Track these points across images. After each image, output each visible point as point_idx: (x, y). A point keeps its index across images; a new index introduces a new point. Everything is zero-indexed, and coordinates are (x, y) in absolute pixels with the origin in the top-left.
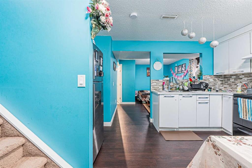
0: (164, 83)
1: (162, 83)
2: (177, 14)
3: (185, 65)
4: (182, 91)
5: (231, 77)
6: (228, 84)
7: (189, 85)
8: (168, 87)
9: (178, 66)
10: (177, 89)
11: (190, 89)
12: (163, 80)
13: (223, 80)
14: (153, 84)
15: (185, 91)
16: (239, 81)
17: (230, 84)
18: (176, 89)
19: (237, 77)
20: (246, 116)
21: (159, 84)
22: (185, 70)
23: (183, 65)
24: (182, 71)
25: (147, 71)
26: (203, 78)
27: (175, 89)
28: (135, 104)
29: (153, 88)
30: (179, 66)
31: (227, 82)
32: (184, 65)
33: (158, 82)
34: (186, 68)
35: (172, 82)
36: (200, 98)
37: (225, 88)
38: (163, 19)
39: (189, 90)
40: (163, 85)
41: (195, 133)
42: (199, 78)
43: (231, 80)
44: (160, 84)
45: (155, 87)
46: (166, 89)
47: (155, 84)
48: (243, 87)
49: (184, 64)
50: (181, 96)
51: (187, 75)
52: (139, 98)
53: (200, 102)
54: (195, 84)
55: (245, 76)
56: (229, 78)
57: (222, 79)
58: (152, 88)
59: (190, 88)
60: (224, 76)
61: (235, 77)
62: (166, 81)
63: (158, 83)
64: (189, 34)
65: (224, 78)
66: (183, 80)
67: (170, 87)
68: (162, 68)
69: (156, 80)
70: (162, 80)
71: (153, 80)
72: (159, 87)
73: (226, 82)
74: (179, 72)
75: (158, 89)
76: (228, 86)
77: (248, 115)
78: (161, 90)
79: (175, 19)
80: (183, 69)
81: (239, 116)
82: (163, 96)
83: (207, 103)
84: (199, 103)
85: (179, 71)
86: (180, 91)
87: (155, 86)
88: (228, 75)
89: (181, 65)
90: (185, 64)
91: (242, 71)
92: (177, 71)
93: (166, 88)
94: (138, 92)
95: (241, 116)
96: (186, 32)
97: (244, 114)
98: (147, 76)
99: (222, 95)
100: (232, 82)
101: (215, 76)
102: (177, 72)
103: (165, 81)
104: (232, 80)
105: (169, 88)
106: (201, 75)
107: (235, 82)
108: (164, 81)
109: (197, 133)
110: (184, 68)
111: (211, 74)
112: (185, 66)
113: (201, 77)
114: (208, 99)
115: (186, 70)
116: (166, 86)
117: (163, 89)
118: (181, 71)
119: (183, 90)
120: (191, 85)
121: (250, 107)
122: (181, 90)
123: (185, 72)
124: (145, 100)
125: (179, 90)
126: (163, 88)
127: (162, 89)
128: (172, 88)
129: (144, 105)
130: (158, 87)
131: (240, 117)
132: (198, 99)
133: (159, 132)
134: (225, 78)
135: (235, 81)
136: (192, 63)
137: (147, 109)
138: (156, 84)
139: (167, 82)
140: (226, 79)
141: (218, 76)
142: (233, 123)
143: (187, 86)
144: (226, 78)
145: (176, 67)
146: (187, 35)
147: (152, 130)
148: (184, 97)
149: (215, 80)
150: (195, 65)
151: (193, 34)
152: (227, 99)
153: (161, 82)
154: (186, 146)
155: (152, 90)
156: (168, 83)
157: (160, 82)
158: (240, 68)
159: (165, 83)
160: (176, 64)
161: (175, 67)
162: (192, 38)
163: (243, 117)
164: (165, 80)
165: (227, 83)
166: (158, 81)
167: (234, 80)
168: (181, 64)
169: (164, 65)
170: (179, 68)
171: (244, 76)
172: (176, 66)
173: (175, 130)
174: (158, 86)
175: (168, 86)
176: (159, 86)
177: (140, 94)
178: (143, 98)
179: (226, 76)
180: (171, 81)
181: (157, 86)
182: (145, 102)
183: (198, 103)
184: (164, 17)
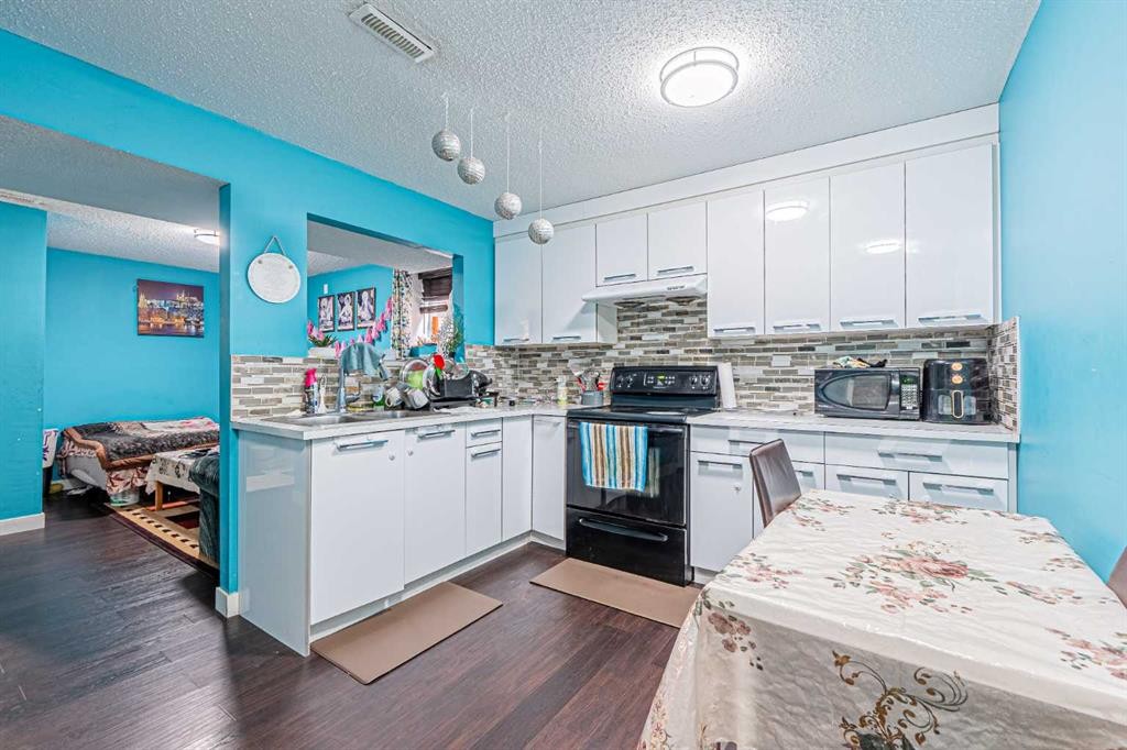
0: (309, 374)
1: (299, 378)
2: (436, 43)
3: (372, 295)
4: (399, 413)
5: (539, 356)
6: (531, 378)
7: (431, 383)
8: (331, 394)
9: (336, 293)
10: (378, 404)
11: (435, 401)
12: (307, 361)
13: (516, 366)
14: (245, 382)
15: (412, 409)
16: (561, 367)
17: (536, 378)
18: (372, 406)
19: (555, 353)
20: (603, 476)
21: (281, 380)
22: (372, 319)
23: (360, 293)
24: (355, 319)
25: (142, 297)
26: (467, 357)
27: (367, 405)
28: (42, 525)
29: (243, 407)
30: (344, 295)
31: (530, 372)
32: (365, 295)
33: (275, 370)
34: (375, 310)
35: (362, 368)
36: (475, 436)
37: (522, 390)
38: (363, 24)
39: (432, 404)
40: (307, 386)
41: (464, 586)
42: (452, 355)
43: (539, 365)
44: (288, 380)
45: (257, 396)
46: (321, 408)
47: (258, 380)
48: (571, 388)
49: (370, 289)
50: (414, 437)
51: (379, 339)
52: (70, 476)
53: (475, 451)
54: (453, 378)
55: (575, 354)
56: (535, 358)
57: (515, 362)
58: (235, 404)
59: (433, 398)
60: (520, 350)
61: (549, 355)
62: (322, 364)
63: (276, 375)
64: (461, 161)
65: (520, 356)
66: (397, 363)
67: (343, 394)
68: (298, 294)
69: (265, 360)
70: (300, 361)
71: (244, 360)
72: (283, 400)
73: (525, 372)
74: (340, 322)
75: (276, 411)
76: (531, 385)
77: (606, 472)
78: (298, 413)
79: (418, 60)
80: (365, 314)
81: (583, 481)
82: (331, 446)
83: (495, 451)
84: (475, 456)
85: (344, 319)
86: (389, 413)
87: (256, 391)
88: (531, 349)
89: (351, 294)
90: (372, 292)
91: (578, 337)
92: (333, 319)
93: (322, 402)
94: (64, 436)
95: (591, 480)
96: (453, 144)
97: (597, 470)
98: (141, 334)
99: (533, 416)
100: (544, 372)
101: (498, 348)
102: (330, 323)
103: (316, 366)
104: (542, 366)
105: (342, 400)
106: (459, 345)
107: (550, 372)
108: (310, 366)
109: (472, 581)
110: (366, 309)
111: (488, 341)
112: (373, 301)
113: (458, 350)
114: (498, 438)
115: (378, 317)
116: (323, 390)
117: (308, 407)
118: (353, 322)
119: (405, 407)
120: (439, 384)
121: (611, 446)
122: (394, 408)
123: (374, 324)
124: (139, 483)
125: (386, 409)
126: (310, 403)
127: (302, 410)
128: (355, 400)
129: (136, 517)
130: (280, 401)
131: (589, 484)
132: (471, 442)
133: (305, 653)
134: (522, 356)
135: (551, 368)
136: (406, 289)
137: (167, 538)
138: (267, 381)
139: (326, 371)
140: (526, 362)
141: (506, 351)
142: (568, 506)
143: (423, 390)
144: (525, 356)
145: (325, 300)
146: (457, 161)
147: (258, 661)
148: (422, 438)
149: (498, 366)
150: (417, 300)
151: (477, 168)
152: (548, 428)
153: (295, 370)
154: (462, 662)
155: (240, 420)
156: (337, 375)
157: (289, 370)
158: (572, 326)
159: (318, 375)
160: (326, 286)
161: (320, 299)
162: (475, 182)
163: (594, 481)
164: (317, 360)
165: (528, 375)
166: (276, 365)
167: (549, 366)
168: (354, 288)
169: (309, 279)
170: (343, 305)
171: (571, 355)
172: (326, 292)
173: (387, 605)
174: (278, 391)
175: (336, 390)
176: (286, 390)
177: (93, 448)
178: (121, 473)
179: (525, 350)
180: (355, 367)
181: (270, 391)
182: (131, 499)
183: (469, 457)
184: (367, 19)
